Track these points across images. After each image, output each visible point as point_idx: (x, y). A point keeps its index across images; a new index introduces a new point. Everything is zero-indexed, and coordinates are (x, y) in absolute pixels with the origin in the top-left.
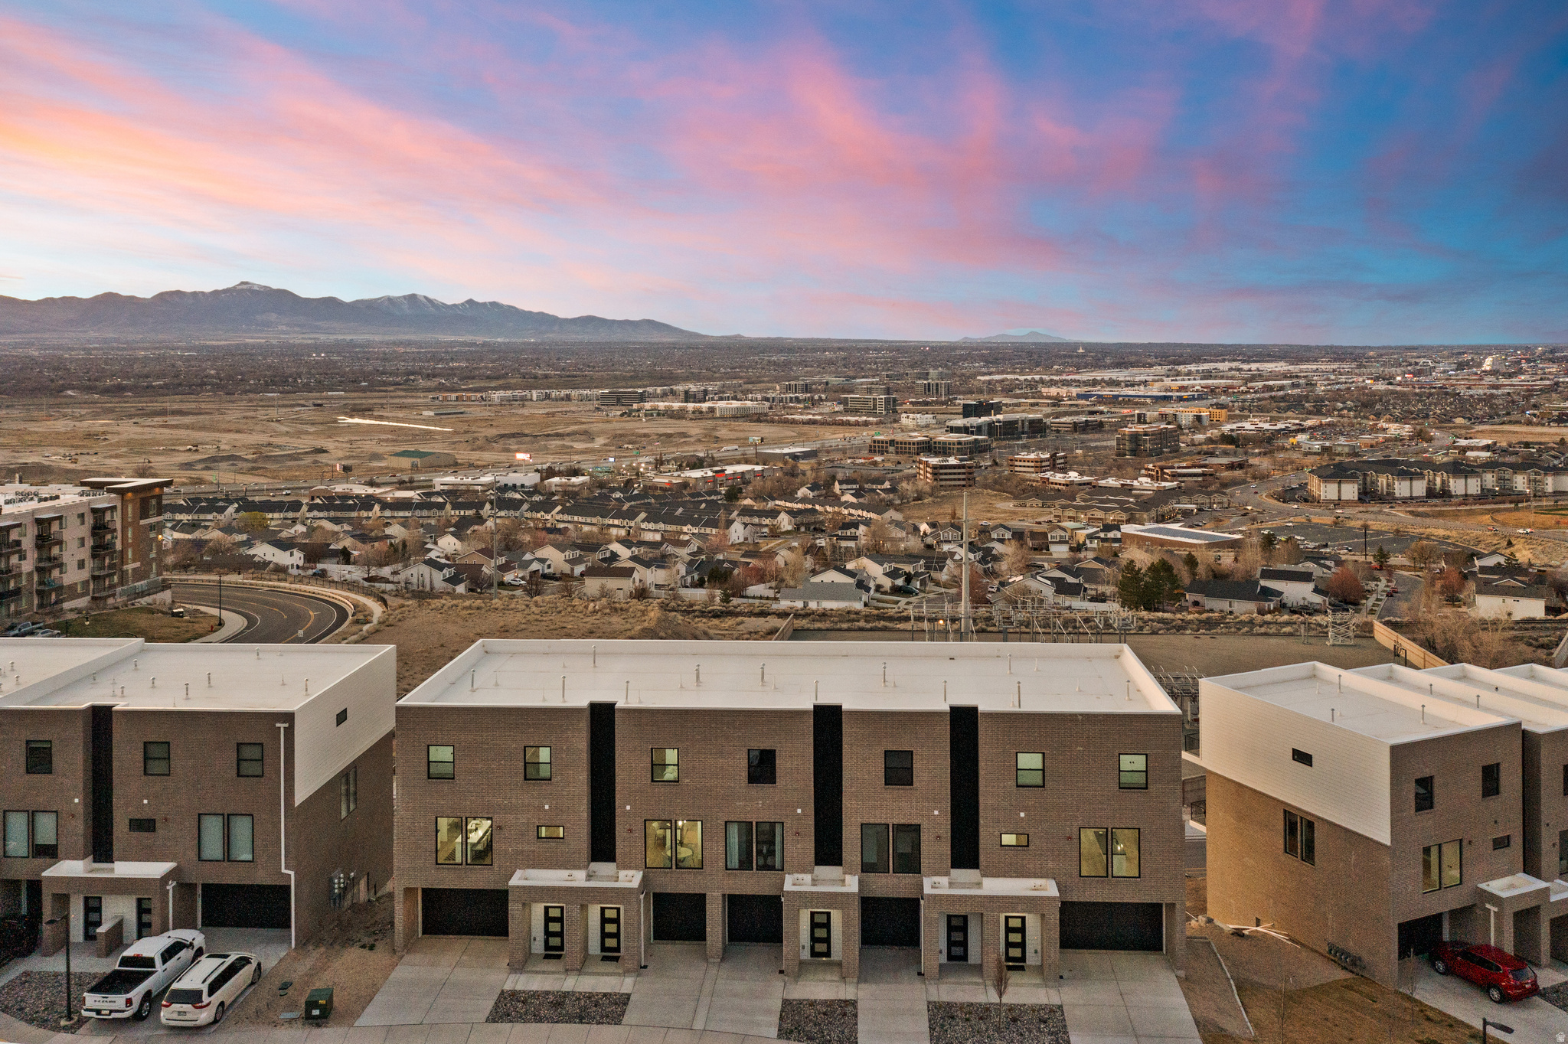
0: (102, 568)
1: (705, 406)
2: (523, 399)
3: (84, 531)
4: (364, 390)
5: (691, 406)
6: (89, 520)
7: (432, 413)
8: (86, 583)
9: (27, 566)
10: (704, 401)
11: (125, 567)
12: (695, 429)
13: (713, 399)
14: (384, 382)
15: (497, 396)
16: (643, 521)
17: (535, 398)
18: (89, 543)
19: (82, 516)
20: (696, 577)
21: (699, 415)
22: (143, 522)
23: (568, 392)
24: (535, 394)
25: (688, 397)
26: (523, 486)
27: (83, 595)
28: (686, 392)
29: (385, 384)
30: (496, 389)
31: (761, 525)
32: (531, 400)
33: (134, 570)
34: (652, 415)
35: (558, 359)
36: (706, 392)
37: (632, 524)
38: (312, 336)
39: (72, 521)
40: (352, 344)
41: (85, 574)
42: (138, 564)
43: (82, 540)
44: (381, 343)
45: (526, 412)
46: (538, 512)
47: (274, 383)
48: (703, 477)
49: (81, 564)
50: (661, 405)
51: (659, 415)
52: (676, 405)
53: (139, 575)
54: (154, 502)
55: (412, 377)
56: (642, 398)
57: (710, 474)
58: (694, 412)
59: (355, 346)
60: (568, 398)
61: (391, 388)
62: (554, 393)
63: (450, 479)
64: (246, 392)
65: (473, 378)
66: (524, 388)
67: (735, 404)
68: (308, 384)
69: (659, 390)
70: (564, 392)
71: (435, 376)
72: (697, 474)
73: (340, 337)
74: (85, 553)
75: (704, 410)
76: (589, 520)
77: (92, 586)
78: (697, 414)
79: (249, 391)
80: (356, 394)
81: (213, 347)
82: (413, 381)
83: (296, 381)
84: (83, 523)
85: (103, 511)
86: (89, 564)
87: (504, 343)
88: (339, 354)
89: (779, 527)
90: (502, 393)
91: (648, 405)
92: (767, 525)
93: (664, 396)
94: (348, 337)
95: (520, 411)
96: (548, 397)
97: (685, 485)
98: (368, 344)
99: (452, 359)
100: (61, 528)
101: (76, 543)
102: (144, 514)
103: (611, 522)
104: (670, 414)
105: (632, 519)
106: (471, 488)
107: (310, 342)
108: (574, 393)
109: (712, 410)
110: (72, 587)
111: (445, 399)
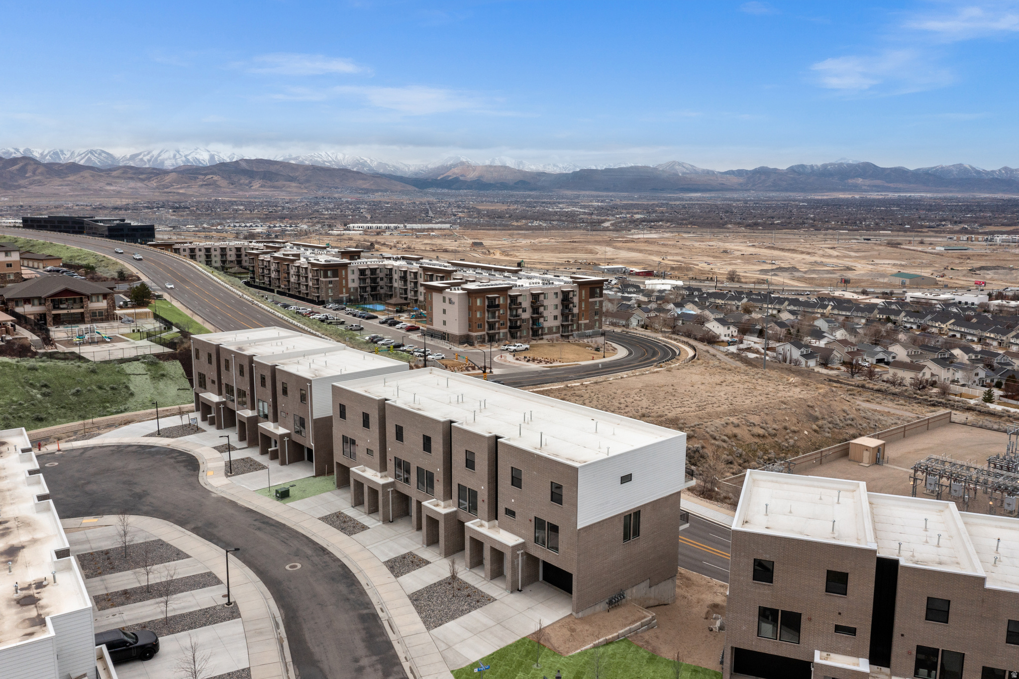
0: (567, 321)
3: (558, 301)
4: (906, 230)
6: (560, 296)
7: (943, 249)
8: (558, 328)
9: (526, 316)
11: (580, 322)
14: (922, 225)
15: (998, 239)
16: (1013, 337)
18: (560, 307)
19: (556, 294)
22: (591, 300)
26: (973, 304)
27: (556, 333)
29: (922, 227)
30: (1002, 233)
33: (585, 324)
38: (883, 194)
39: (551, 296)
40: (909, 199)
41: (558, 323)
42: (587, 321)
43: (557, 305)
44: (929, 199)
46: (936, 322)
47: (847, 224)
49: (556, 318)
53: (587, 327)
54: (598, 291)
55: (943, 223)
59: (911, 200)
61: (926, 230)
63: (918, 294)
64: (827, 229)
65: (990, 225)
68: (869, 225)
71: (960, 223)
73: (903, 194)
74: (557, 312)
76: (972, 331)
77: (561, 330)
79: (831, 229)
80: (901, 233)
81: (818, 200)
82: (943, 226)
83: (861, 223)
84: (557, 297)
85: (568, 292)
86: (560, 318)
88: (898, 205)
90: (1005, 237)
94: (909, 195)
98: (921, 200)
99: (980, 211)
100: (545, 298)
101: (553, 307)
102: (592, 296)
106: (930, 301)
107: (881, 197)
110: (550, 329)
111: (958, 239)
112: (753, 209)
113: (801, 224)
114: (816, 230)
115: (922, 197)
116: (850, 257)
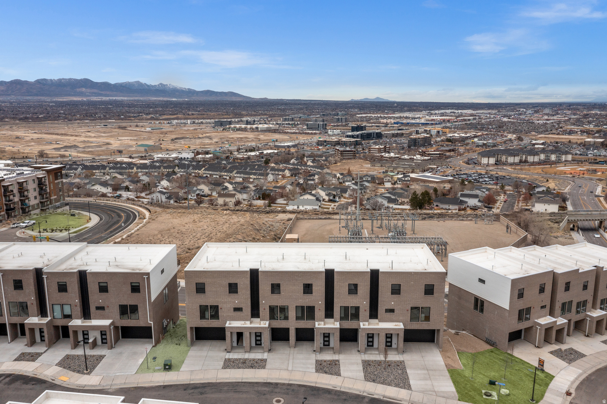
0: (43, 199)
1: (254, 126)
2: (185, 124)
3: (35, 185)
4: (122, 119)
5: (249, 126)
6: (37, 181)
7: (150, 129)
8: (38, 204)
9: (16, 199)
10: (254, 124)
11: (51, 198)
12: (251, 135)
13: (257, 124)
15: (174, 122)
16: (235, 174)
17: (189, 123)
18: (38, 190)
19: (34, 180)
20: (257, 196)
21: (252, 130)
22: (56, 181)
23: (201, 121)
24: (189, 121)
25: (248, 123)
26: (188, 158)
27: (37, 209)
28: (247, 121)
29: (130, 117)
30: (174, 119)
31: (278, 175)
32: (188, 124)
33: (55, 199)
34: (234, 130)
35: (197, 107)
36: (254, 121)
37: (232, 175)
38: (100, 97)
39: (30, 182)
40: (115, 101)
41: (37, 201)
42: (56, 197)
43: (35, 188)
44: (127, 100)
45: (186, 128)
46: (196, 170)
47: (87, 116)
48: (255, 155)
49: (36, 198)
50: (238, 126)
51: (237, 130)
52: (243, 126)
53: (57, 200)
54: (59, 174)
55: (141, 114)
56: (230, 123)
57: (258, 154)
58: (250, 129)
59: (117, 101)
60: (202, 123)
61: (133, 119)
62: (197, 121)
63: (160, 156)
64: (76, 120)
65: (165, 115)
66: (185, 119)
67: (266, 126)
68: (100, 117)
69: (236, 120)
70: (200, 121)
71: (148, 114)
72: (253, 154)
73: (111, 98)
74: (36, 194)
75: (254, 128)
76: (215, 173)
77: (40, 206)
78: (251, 130)
80: (119, 121)
81: (61, 102)
82: (141, 116)
83: (95, 116)
84: (34, 183)
85: (42, 178)
86: (38, 197)
87: (175, 101)
88: (111, 105)
89: (285, 175)
90: (176, 121)
91: (232, 126)
92: (281, 174)
93: (238, 122)
94: (114, 98)
95: (184, 128)
96: (194, 123)
97: (249, 158)
98: (122, 101)
99: (156, 107)
100: (27, 185)
101: (33, 190)
102: (56, 178)
103: (223, 174)
104: (240, 129)
105: (231, 172)
106: (169, 159)
107: (99, 100)
108: (204, 121)
109: (257, 128)
110: (33, 206)
111: (155, 123)
112: (19, 108)
113: (57, 117)
114: (69, 120)
115: (122, 99)
116: (103, 137)
